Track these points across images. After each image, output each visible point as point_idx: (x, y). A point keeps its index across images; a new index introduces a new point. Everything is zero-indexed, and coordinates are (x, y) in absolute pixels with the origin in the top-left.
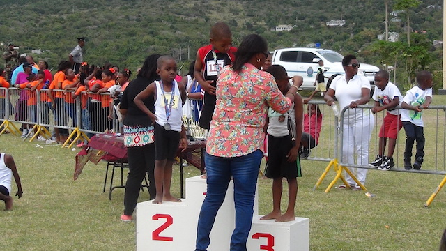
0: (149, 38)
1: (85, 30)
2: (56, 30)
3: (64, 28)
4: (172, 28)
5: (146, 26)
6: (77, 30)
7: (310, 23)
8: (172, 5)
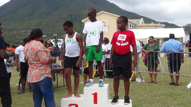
0: (15, 39)
4: (20, 36)
7: (50, 35)
8: (19, 32)
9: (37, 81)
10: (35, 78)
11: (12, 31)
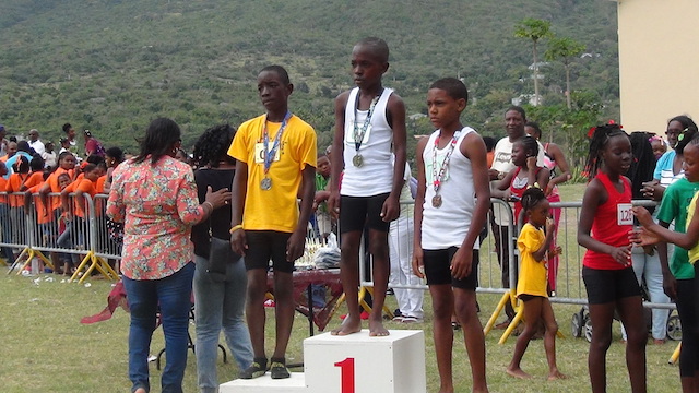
0: (182, 112)
1: (87, 104)
2: (45, 106)
3: (57, 102)
4: (214, 97)
5: (175, 96)
6: (75, 104)
7: (414, 84)
8: (212, 64)
11: (166, 62)
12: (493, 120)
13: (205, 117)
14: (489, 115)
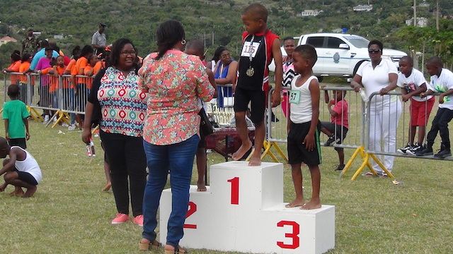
1: (108, 15)
2: (78, 15)
3: (87, 13)
4: (196, 13)
5: (169, 11)
6: (100, 15)
9: (179, 140)
10: (173, 135)
12: (391, 35)
13: (189, 26)
14: (389, 31)
